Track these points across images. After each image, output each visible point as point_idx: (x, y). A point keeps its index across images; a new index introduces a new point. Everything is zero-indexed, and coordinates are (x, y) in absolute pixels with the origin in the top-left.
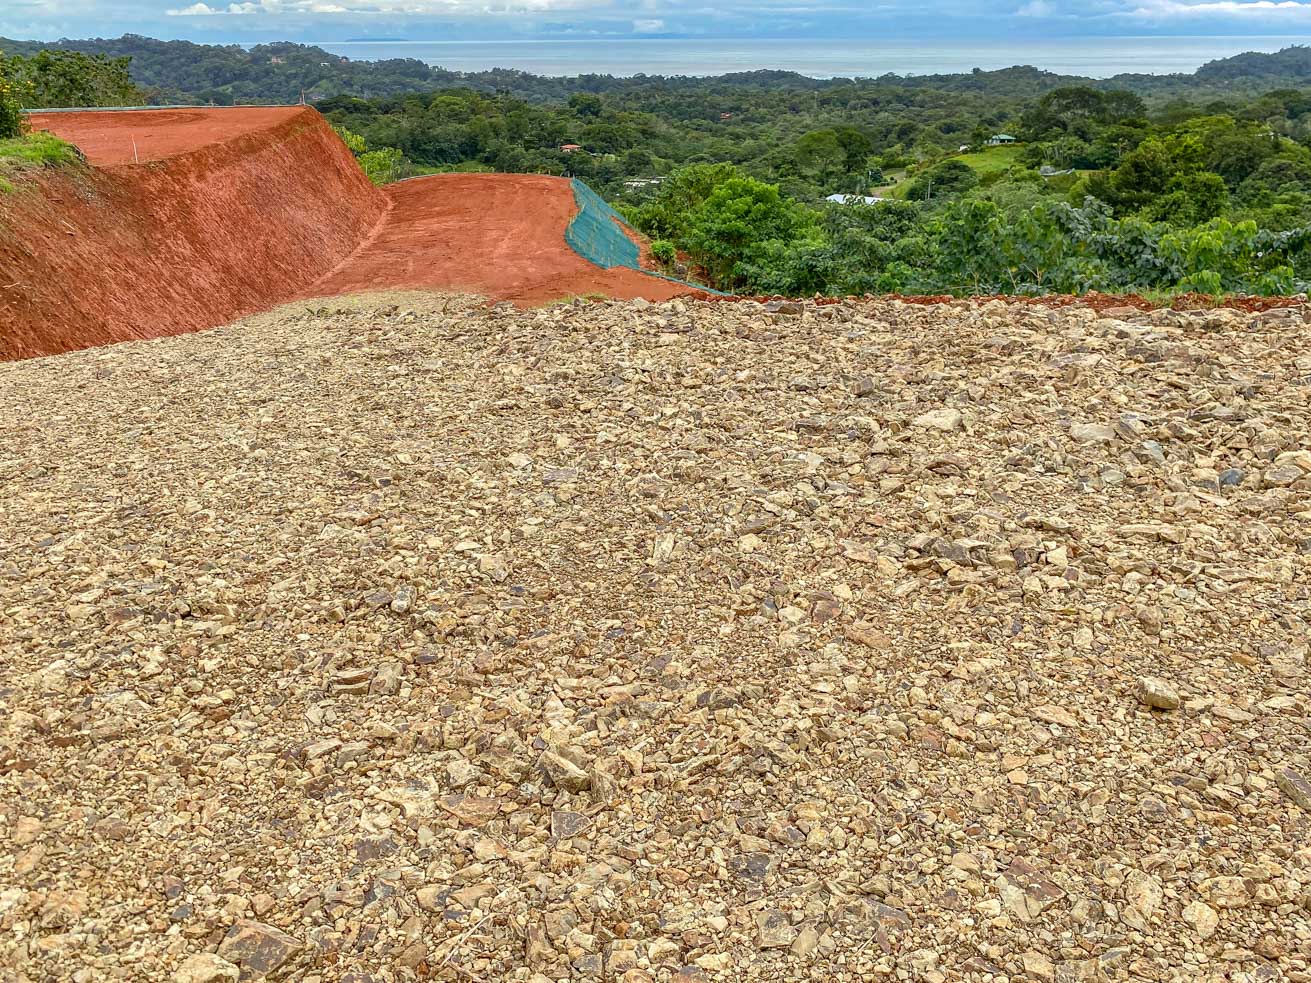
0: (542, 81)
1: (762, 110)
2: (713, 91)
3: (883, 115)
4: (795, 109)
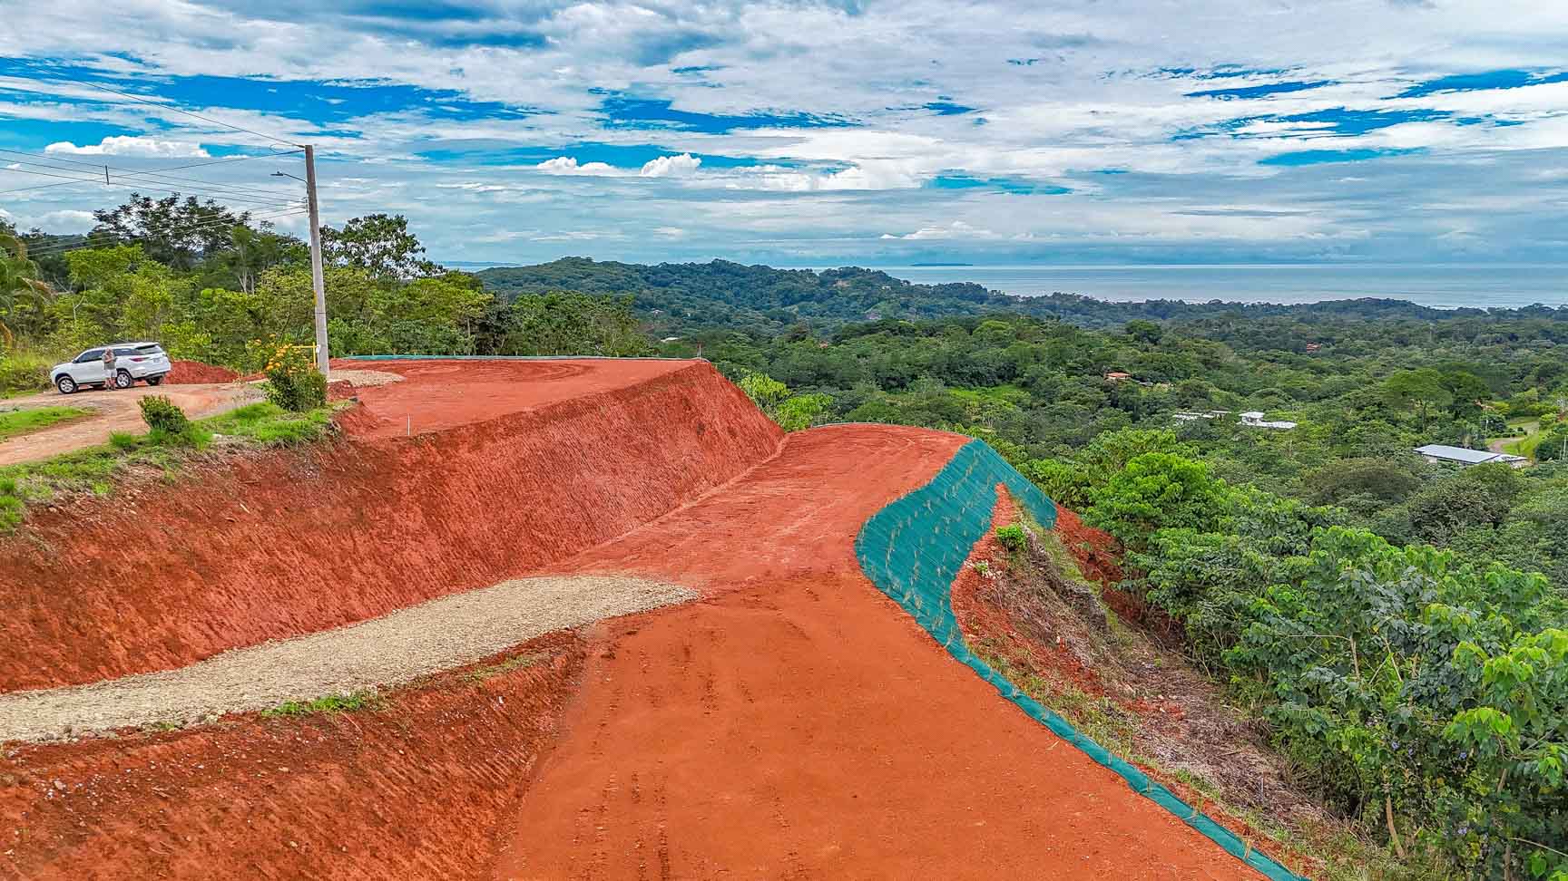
0: (1105, 306)
1: (1359, 342)
2: (1302, 320)
3: (1522, 352)
4: (1403, 342)
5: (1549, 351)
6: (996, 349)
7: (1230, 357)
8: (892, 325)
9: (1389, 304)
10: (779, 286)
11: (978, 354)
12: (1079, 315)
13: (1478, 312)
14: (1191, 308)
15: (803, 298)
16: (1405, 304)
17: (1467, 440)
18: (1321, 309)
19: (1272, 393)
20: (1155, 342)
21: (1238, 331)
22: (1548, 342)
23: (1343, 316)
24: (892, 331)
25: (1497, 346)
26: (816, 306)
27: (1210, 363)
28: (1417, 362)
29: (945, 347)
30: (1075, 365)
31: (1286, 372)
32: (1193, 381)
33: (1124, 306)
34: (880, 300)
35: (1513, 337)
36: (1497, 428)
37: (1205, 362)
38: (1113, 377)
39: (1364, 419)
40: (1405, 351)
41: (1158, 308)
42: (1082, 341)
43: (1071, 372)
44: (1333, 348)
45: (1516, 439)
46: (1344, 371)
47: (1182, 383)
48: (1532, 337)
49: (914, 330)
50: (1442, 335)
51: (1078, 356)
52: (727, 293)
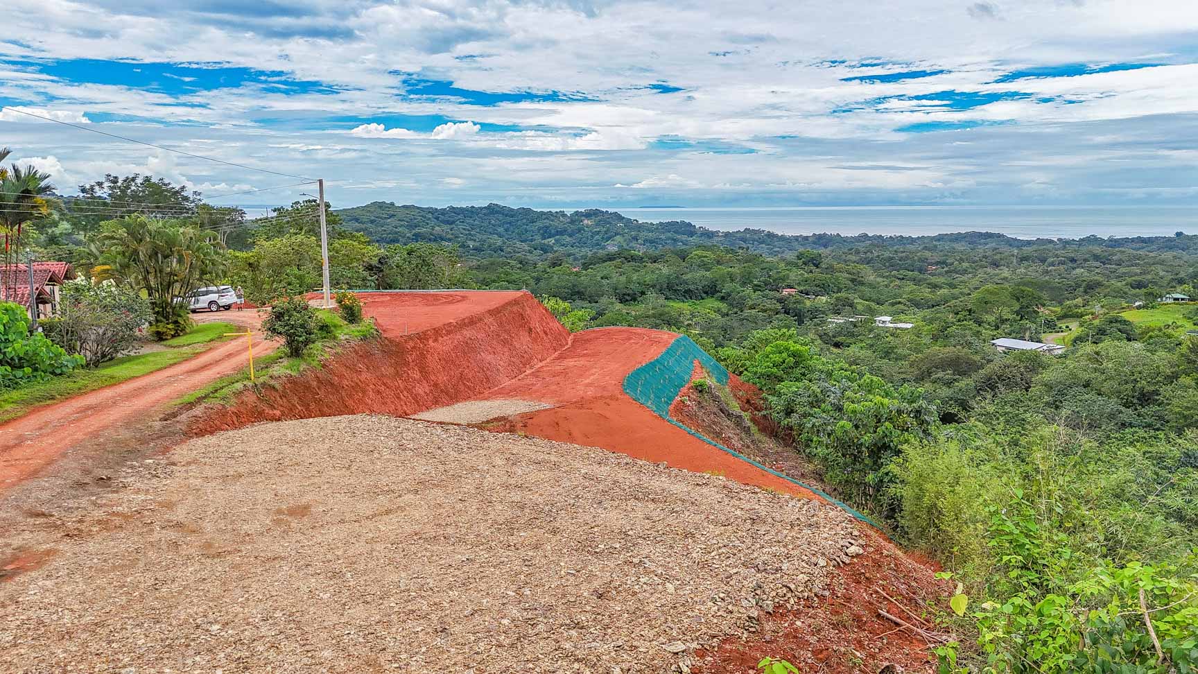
0: (783, 238)
1: (965, 265)
2: (925, 248)
3: (1079, 271)
4: (996, 265)
5: (1097, 271)
6: (703, 273)
7: (871, 277)
8: (626, 254)
9: (989, 236)
10: (539, 224)
11: (689, 276)
12: (764, 245)
13: (1051, 241)
14: (845, 240)
15: (558, 233)
16: (999, 236)
17: (1028, 334)
18: (939, 240)
19: (900, 303)
20: (817, 266)
21: (878, 256)
22: (1098, 264)
23: (955, 245)
24: (626, 259)
25: (1062, 267)
26: (568, 239)
27: (856, 281)
28: (1005, 279)
29: (665, 271)
30: (759, 283)
31: (911, 287)
32: (843, 295)
33: (796, 238)
34: (616, 234)
35: (1073, 260)
36: (1050, 326)
37: (853, 281)
38: (785, 292)
39: (959, 321)
40: (997, 271)
41: (822, 240)
42: (764, 265)
43: (756, 288)
44: (946, 269)
45: (1062, 334)
46: (952, 286)
47: (835, 295)
48: (1086, 260)
49: (642, 258)
50: (1024, 259)
51: (761, 276)
52: (501, 230)
